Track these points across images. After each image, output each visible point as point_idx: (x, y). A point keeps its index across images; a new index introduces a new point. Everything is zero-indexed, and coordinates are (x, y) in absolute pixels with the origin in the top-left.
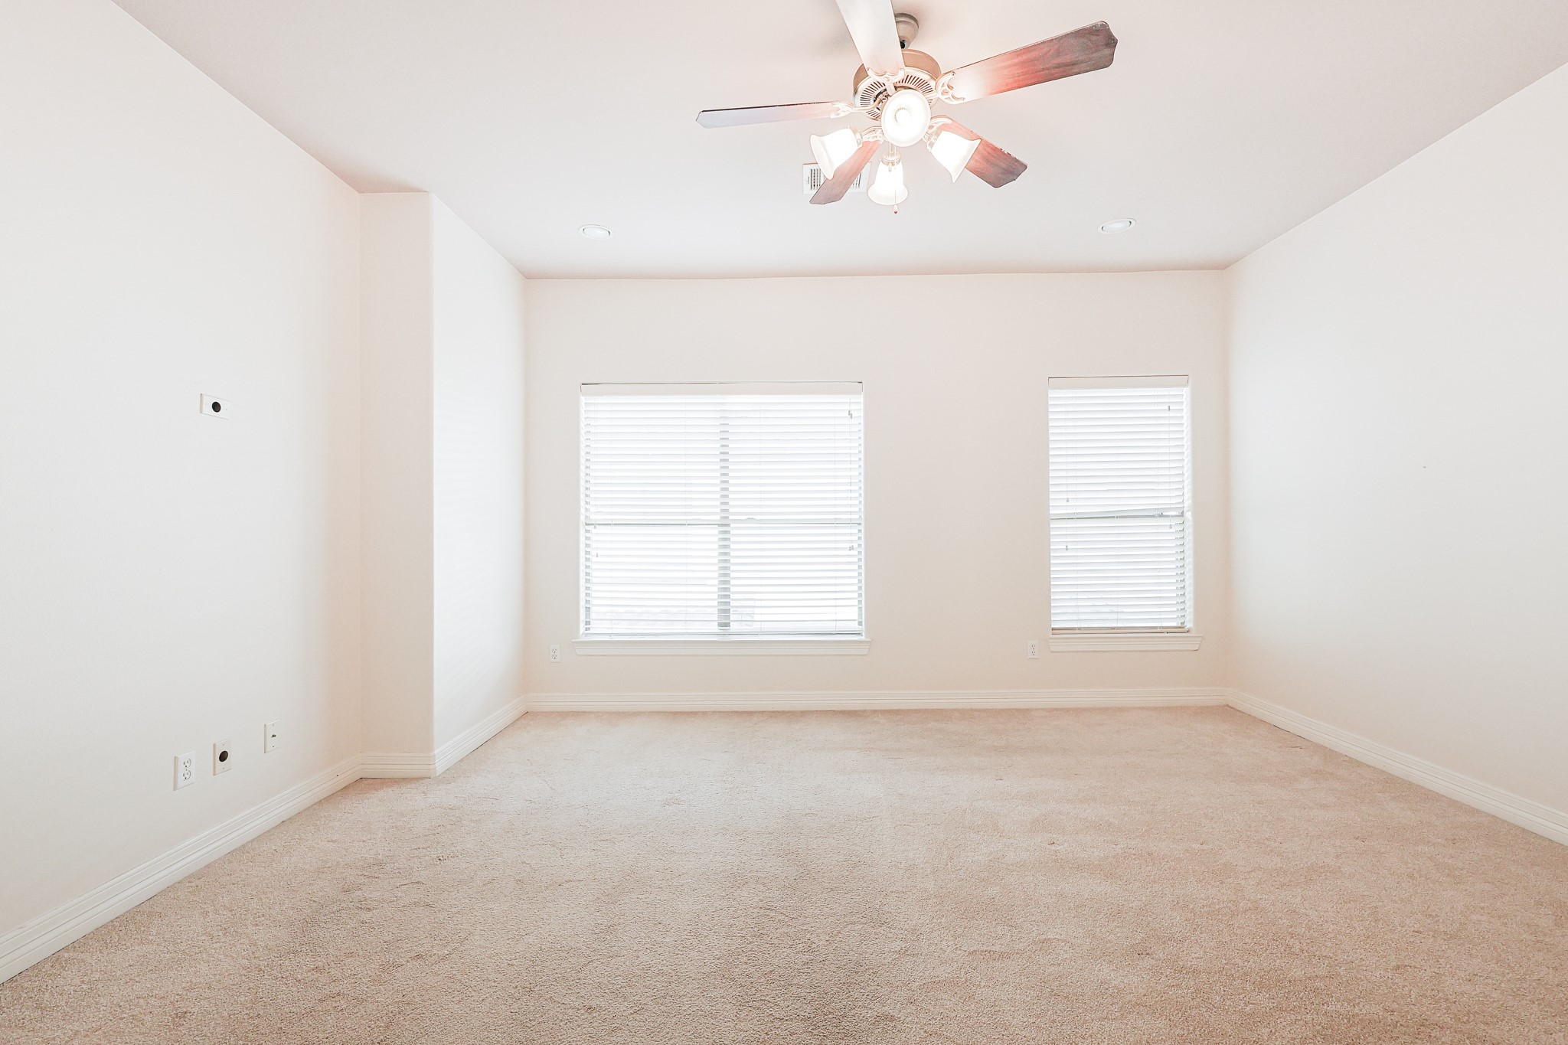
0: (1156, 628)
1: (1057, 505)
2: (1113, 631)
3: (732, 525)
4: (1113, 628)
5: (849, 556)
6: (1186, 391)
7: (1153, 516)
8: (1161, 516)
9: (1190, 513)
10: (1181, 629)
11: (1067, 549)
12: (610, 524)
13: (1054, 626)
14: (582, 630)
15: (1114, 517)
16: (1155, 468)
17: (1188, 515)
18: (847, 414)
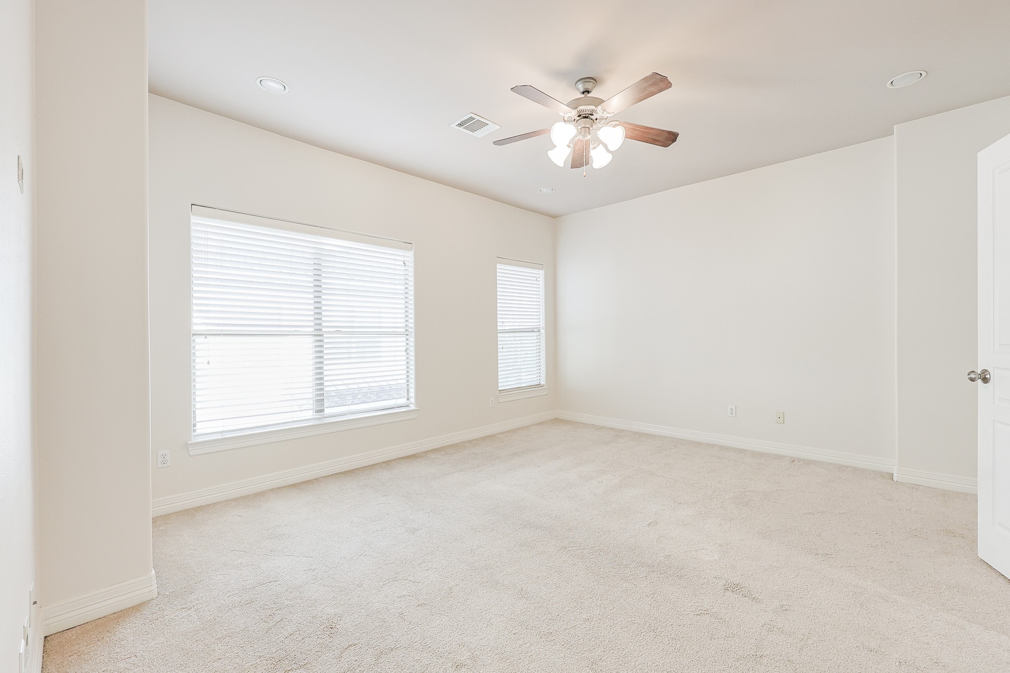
0: (532, 386)
1: (500, 325)
2: (520, 389)
3: (325, 336)
4: (518, 388)
6: (542, 272)
7: (530, 331)
8: (533, 331)
9: (544, 330)
10: (539, 385)
11: (502, 348)
12: (220, 334)
13: (500, 389)
15: (518, 332)
17: (543, 331)
18: (402, 264)
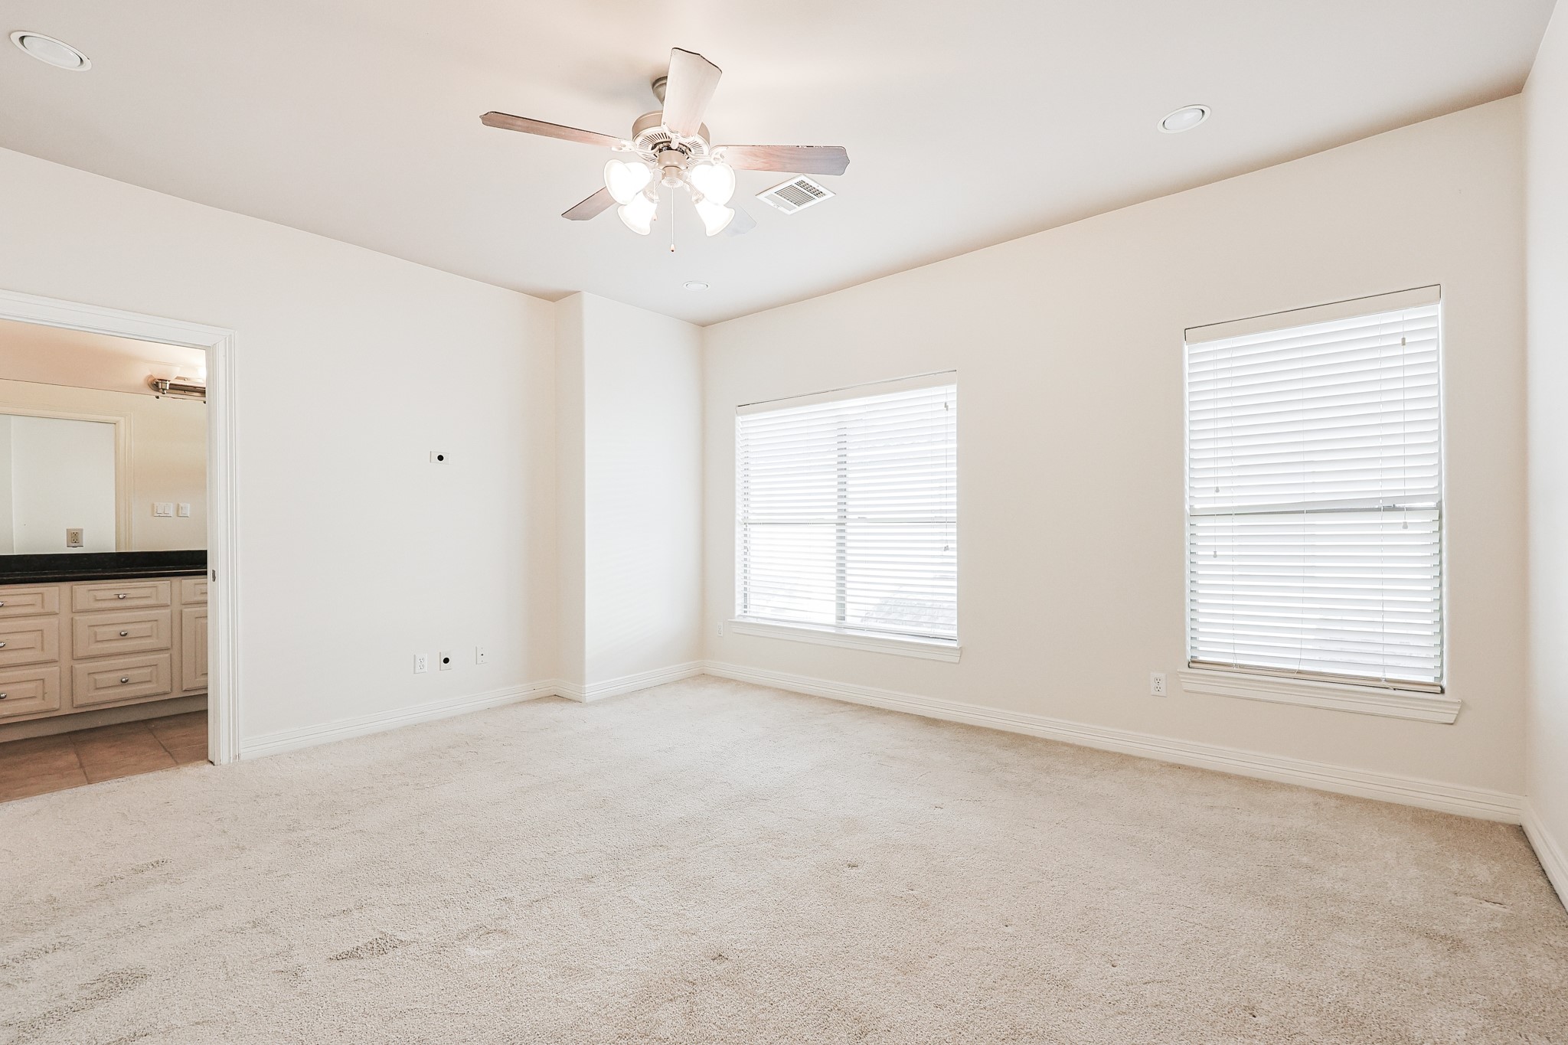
0: (1378, 680)
1: (1199, 496)
2: (1299, 676)
3: (847, 524)
4: (1298, 672)
5: (942, 556)
6: (1439, 309)
8: (1393, 509)
9: (1444, 504)
10: (1427, 687)
11: (1215, 556)
13: (1192, 658)
14: (739, 611)
15: (1303, 512)
16: (1379, 436)
17: (1443, 508)
18: (943, 407)
